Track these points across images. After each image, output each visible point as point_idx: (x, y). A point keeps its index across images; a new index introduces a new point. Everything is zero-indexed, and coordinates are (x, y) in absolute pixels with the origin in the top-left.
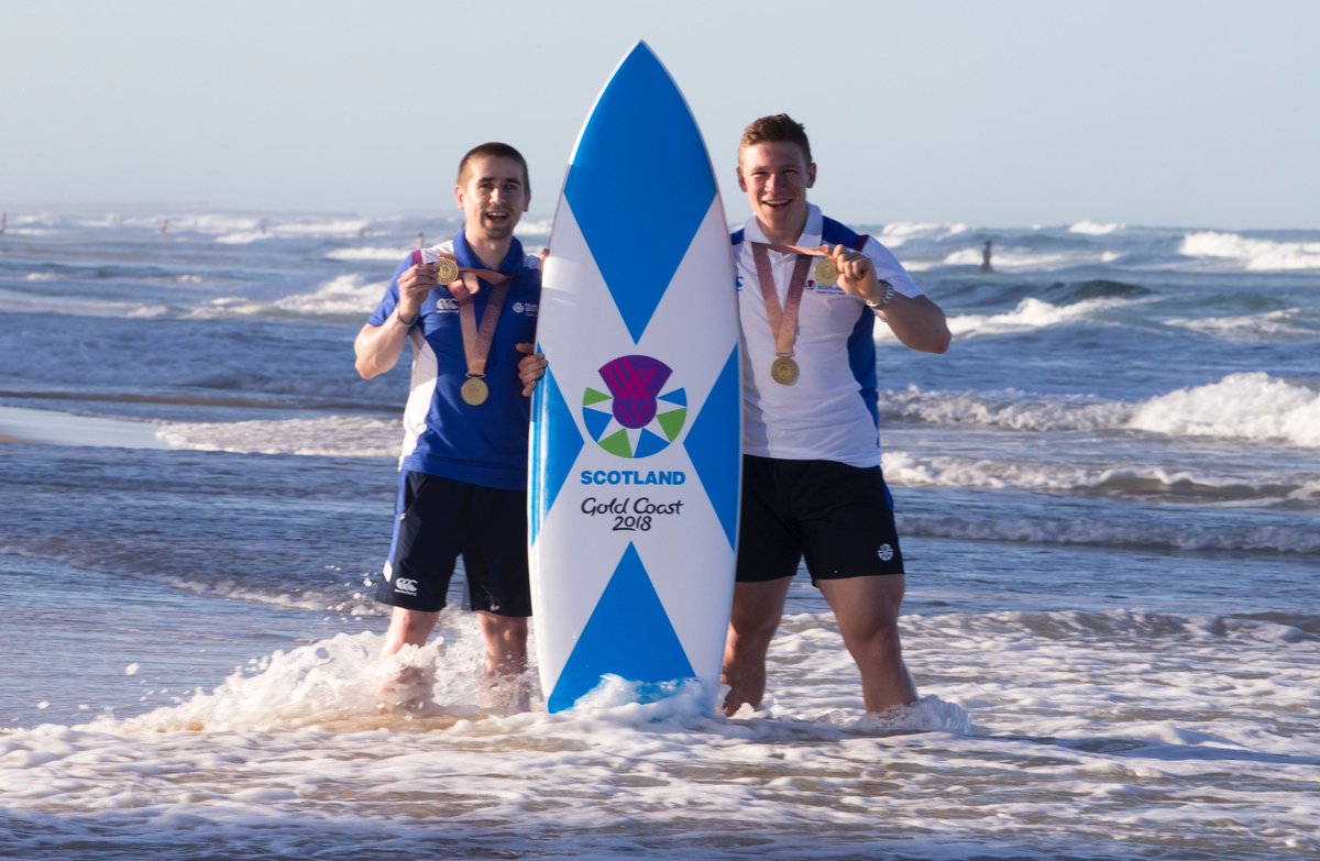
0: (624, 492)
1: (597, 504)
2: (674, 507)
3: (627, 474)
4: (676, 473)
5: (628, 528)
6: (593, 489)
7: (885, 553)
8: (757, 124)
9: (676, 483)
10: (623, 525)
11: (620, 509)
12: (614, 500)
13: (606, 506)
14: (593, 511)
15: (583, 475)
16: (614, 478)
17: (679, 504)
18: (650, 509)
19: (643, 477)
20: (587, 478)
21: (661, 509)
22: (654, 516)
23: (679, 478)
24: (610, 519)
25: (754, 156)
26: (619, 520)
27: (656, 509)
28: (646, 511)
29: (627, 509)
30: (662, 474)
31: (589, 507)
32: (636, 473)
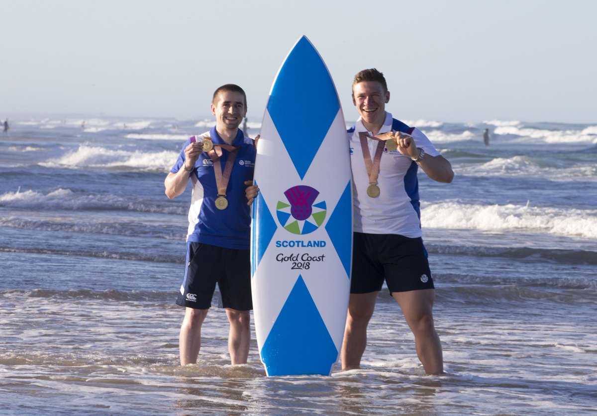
0: (296, 251)
1: (283, 257)
2: (321, 258)
3: (298, 242)
4: (321, 242)
5: (299, 268)
6: (281, 250)
7: (424, 279)
8: (360, 73)
9: (321, 246)
10: (296, 267)
11: (295, 259)
12: (292, 255)
13: (288, 258)
14: (282, 260)
15: (277, 243)
16: (292, 244)
17: (323, 257)
18: (309, 259)
19: (305, 244)
20: (279, 244)
21: (315, 259)
22: (311, 262)
23: (323, 244)
24: (290, 263)
25: (359, 88)
26: (294, 264)
27: (312, 259)
28: (307, 260)
29: (298, 259)
30: (315, 242)
31: (280, 258)
32: (303, 242)
